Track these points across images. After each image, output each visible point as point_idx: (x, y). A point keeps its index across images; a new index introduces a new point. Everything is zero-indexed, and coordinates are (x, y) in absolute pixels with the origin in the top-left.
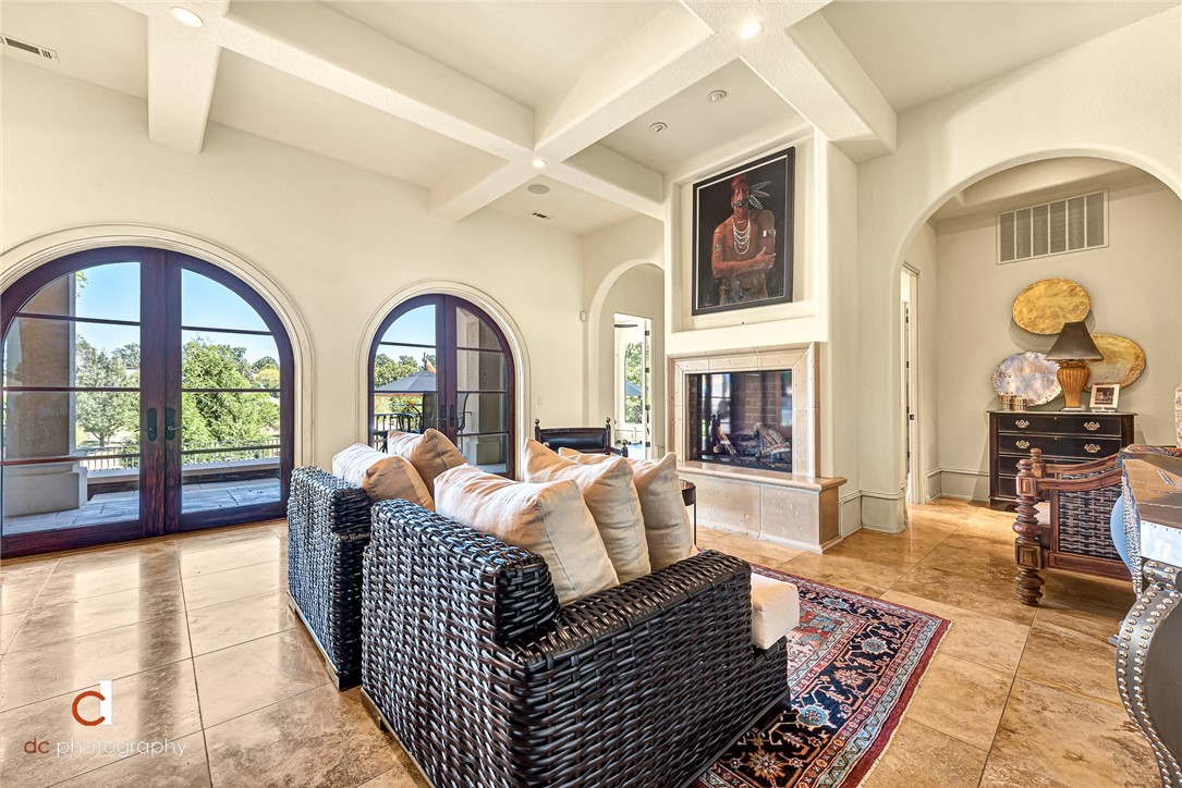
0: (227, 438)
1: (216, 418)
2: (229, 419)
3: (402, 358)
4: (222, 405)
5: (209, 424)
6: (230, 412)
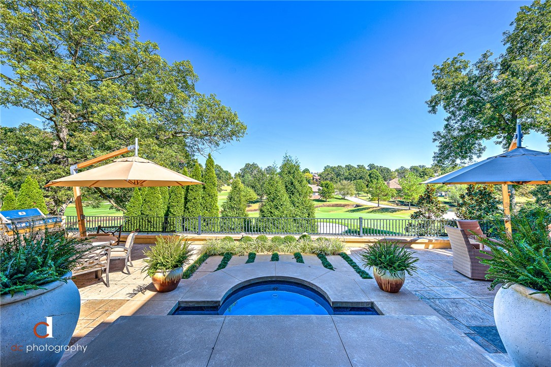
0: (297, 204)
1: (293, 194)
2: (297, 194)
3: (358, 166)
4: (295, 188)
5: (290, 197)
6: (298, 191)
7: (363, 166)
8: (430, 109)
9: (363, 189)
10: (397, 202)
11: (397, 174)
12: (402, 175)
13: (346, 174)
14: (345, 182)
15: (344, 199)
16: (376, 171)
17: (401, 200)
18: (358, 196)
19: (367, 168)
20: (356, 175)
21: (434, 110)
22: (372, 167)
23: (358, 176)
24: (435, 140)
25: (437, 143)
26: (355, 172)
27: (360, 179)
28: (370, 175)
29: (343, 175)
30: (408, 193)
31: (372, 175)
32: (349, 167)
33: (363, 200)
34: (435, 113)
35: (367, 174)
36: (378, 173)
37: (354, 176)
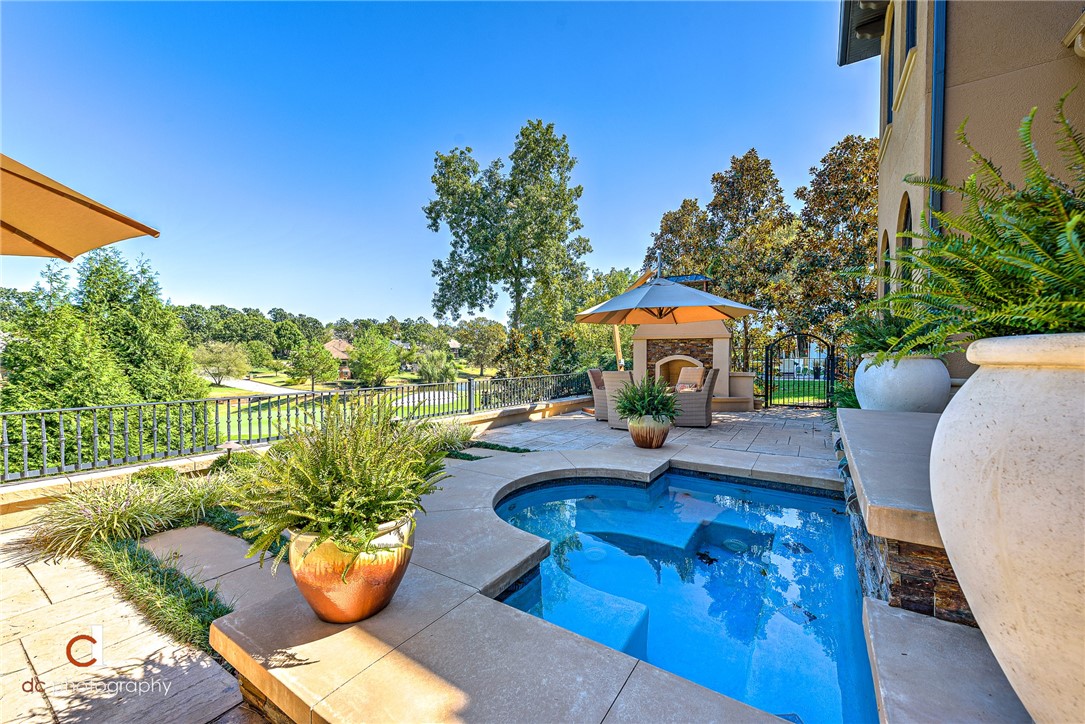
7: (258, 310)
8: (430, 222)
9: (265, 362)
10: (339, 384)
11: (332, 331)
12: (343, 334)
13: (219, 326)
14: (218, 345)
15: (218, 385)
16: (291, 324)
17: (347, 380)
18: (254, 377)
19: (269, 317)
20: (245, 331)
21: (435, 226)
22: (278, 315)
23: (250, 333)
24: (435, 273)
25: (437, 279)
26: (243, 322)
27: (254, 338)
28: (277, 332)
29: (208, 327)
30: (369, 364)
31: (282, 332)
32: (222, 312)
33: (268, 385)
34: (436, 230)
35: (273, 330)
36: (295, 328)
37: (240, 332)
